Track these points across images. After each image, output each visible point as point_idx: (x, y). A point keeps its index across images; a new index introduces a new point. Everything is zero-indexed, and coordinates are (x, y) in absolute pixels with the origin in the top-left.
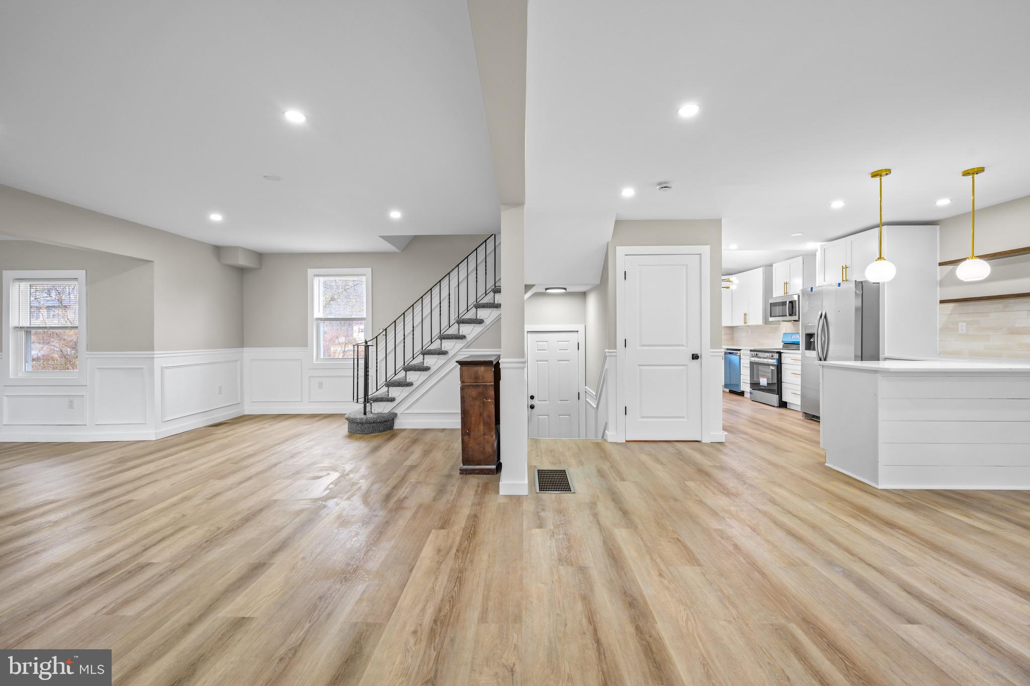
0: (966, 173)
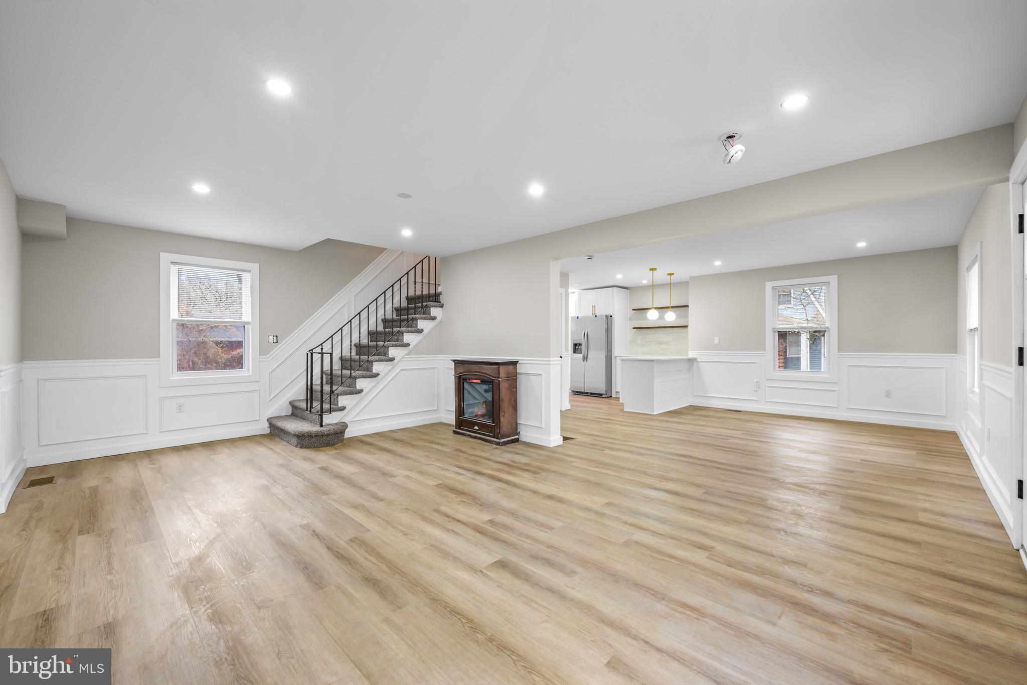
0: (669, 274)
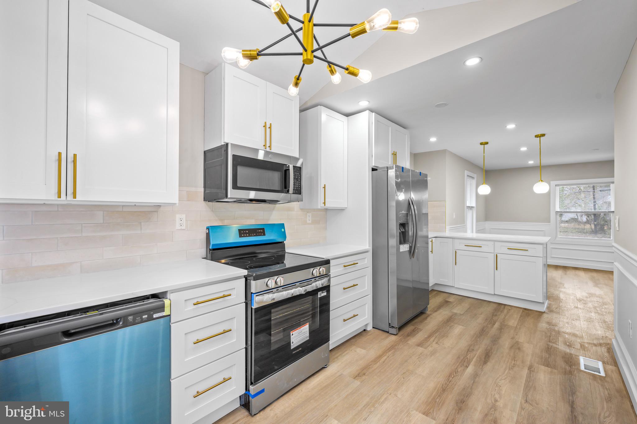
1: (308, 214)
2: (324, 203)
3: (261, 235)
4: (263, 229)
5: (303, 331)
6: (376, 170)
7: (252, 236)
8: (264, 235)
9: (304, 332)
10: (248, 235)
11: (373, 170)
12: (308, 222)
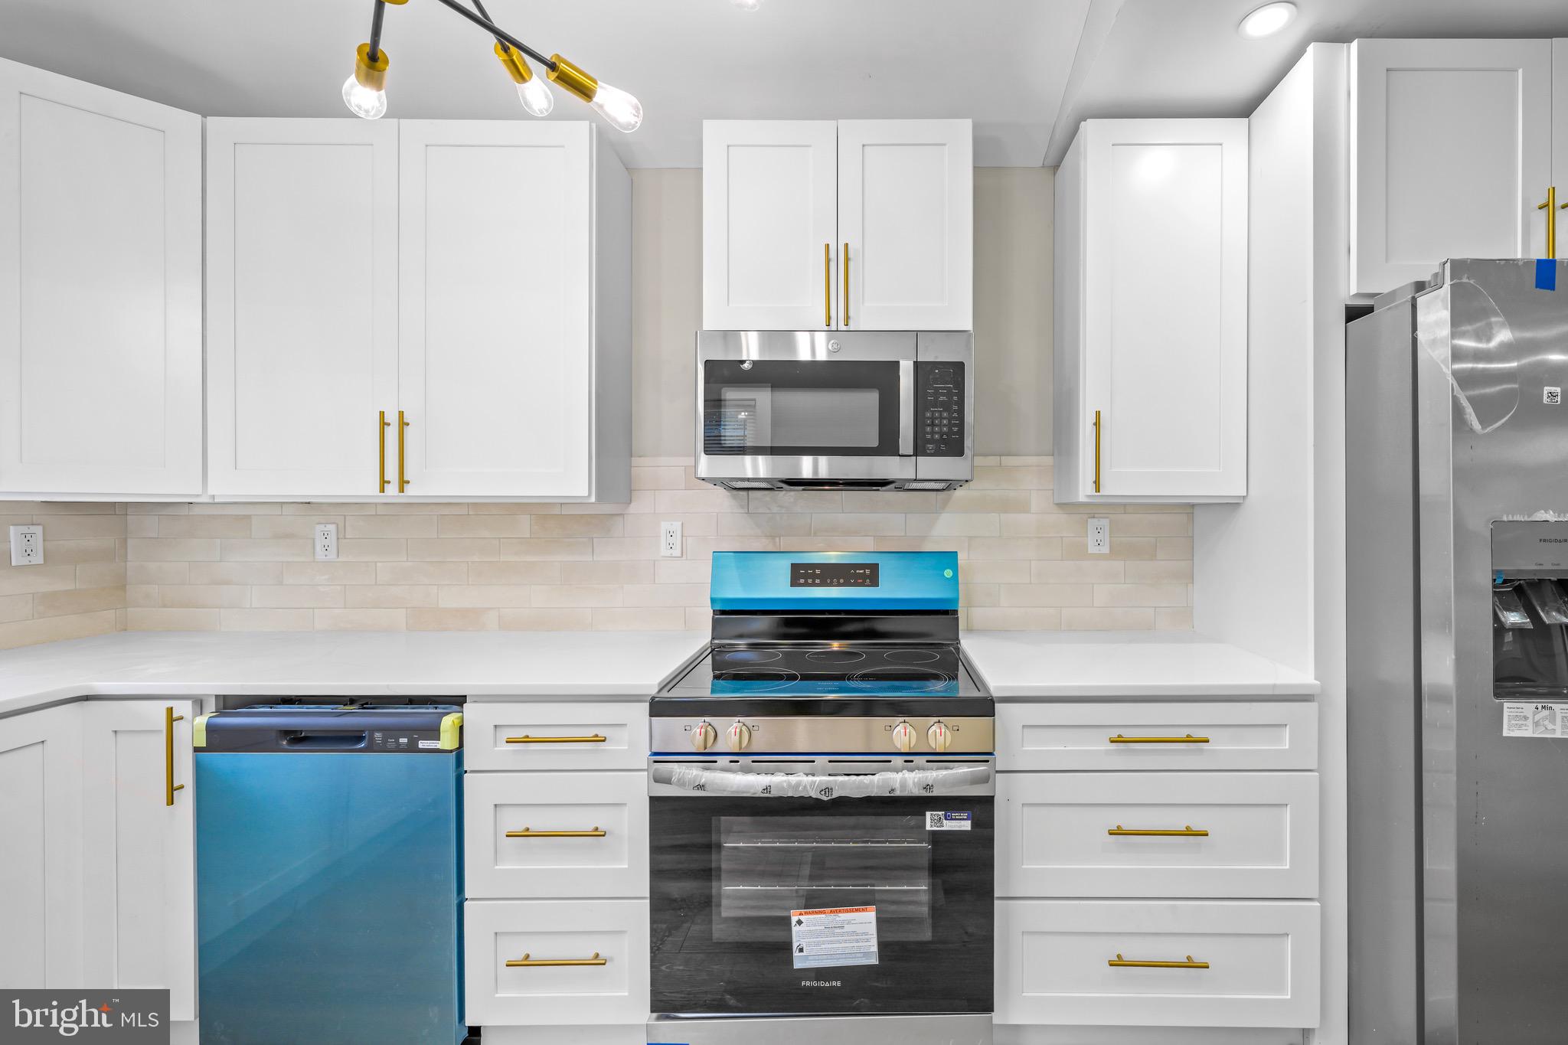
1: (1093, 523)
2: (1097, 483)
3: (863, 585)
4: (874, 568)
5: (848, 928)
6: (1369, 310)
7: (831, 585)
8: (875, 583)
9: (854, 933)
10: (818, 581)
11: (1354, 313)
12: (1092, 549)
